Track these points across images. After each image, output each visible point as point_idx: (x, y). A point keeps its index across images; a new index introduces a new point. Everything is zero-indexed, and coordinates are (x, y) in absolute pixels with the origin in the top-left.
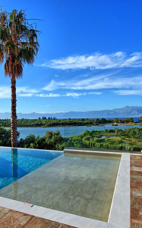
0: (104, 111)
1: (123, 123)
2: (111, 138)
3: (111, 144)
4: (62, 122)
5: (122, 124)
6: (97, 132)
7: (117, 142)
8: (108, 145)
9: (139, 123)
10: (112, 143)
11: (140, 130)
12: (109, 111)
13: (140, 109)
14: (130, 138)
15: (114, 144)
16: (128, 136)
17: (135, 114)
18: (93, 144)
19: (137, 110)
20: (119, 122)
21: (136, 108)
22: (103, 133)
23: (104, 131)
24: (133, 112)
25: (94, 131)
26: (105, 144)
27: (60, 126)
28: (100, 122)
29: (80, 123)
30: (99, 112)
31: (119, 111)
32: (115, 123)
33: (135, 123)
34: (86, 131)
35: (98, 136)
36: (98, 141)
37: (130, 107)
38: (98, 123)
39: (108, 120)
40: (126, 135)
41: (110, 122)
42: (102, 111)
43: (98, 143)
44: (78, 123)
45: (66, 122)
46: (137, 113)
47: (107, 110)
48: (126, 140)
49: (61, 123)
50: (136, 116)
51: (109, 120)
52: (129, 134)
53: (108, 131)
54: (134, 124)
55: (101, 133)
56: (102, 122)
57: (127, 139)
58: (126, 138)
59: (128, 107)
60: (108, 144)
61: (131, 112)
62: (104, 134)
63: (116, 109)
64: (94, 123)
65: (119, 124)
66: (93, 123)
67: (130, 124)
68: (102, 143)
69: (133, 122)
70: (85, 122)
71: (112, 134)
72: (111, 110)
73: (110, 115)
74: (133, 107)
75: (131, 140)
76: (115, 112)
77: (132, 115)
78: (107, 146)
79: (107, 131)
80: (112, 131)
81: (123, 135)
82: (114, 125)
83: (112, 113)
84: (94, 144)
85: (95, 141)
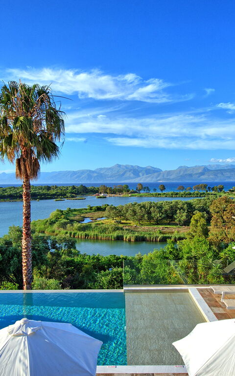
0: (83, 172)
1: (114, 193)
2: (99, 221)
3: (101, 233)
4: (9, 193)
5: (113, 195)
6: (75, 210)
7: (110, 229)
8: (97, 235)
9: (137, 192)
10: (103, 231)
11: (142, 207)
12: (90, 171)
13: (137, 170)
14: (127, 220)
15: (107, 232)
16: (125, 217)
17: (130, 178)
18: (72, 234)
19: (132, 171)
20: (108, 191)
21: (132, 168)
22: (86, 213)
23: (86, 209)
24: (128, 174)
25: (70, 211)
26: (92, 233)
27: (5, 201)
28: (78, 191)
29: (44, 194)
30: (74, 173)
31: (106, 172)
32: (102, 194)
33: (132, 193)
34: (58, 211)
35: (78, 218)
36: (80, 229)
37: (123, 165)
38: (75, 193)
39: (90, 188)
40: (122, 216)
41: (94, 191)
42: (78, 172)
43: (81, 233)
44: (41, 195)
45: (17, 193)
46: (132, 175)
47: (87, 170)
48: (123, 223)
49: (6, 194)
50: (130, 180)
51: (93, 188)
52: (127, 214)
53: (93, 208)
54: (130, 195)
55: (83, 213)
56: (81, 193)
57: (124, 221)
58: (122, 221)
59: (119, 166)
60: (96, 232)
61: (123, 174)
62: (87, 215)
63: (101, 169)
64: (68, 195)
65: (108, 196)
66: (65, 195)
67: (124, 194)
68: (87, 232)
69: (128, 191)
70: (53, 192)
71: (99, 213)
72: (93, 170)
73: (93, 179)
74: (126, 167)
75: (130, 224)
76: (99, 173)
77: (126, 179)
78: (95, 237)
79: (91, 208)
80: (99, 209)
81: (118, 216)
82: (101, 197)
83: (95, 175)
84: (75, 234)
85: (76, 229)
